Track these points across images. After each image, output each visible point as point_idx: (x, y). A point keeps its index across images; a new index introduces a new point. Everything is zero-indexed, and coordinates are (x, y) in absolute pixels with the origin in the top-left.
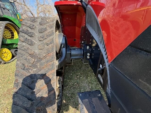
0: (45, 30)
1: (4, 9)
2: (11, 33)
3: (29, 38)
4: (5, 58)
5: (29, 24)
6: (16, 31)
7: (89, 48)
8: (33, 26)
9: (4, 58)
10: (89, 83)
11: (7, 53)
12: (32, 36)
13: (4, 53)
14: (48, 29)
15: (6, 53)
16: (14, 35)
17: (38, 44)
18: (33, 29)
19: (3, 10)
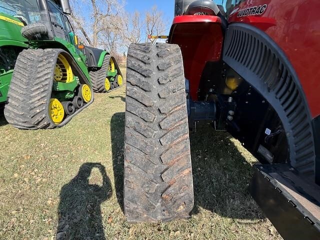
0: (169, 65)
1: (56, 26)
2: (62, 70)
3: (143, 79)
4: (55, 117)
5: (142, 56)
6: (70, 67)
7: (233, 101)
8: (149, 59)
9: (53, 116)
10: (225, 169)
11: (58, 109)
12: (149, 77)
13: (55, 108)
14: (172, 64)
15: (56, 108)
16: (66, 75)
17: (157, 90)
18: (149, 64)
19: (54, 28)
